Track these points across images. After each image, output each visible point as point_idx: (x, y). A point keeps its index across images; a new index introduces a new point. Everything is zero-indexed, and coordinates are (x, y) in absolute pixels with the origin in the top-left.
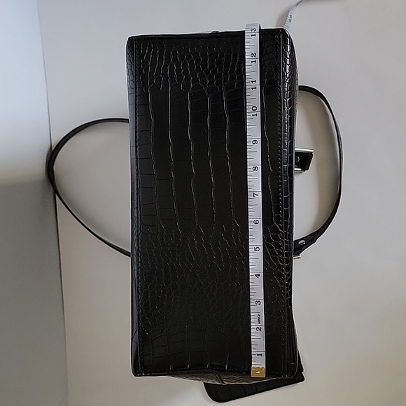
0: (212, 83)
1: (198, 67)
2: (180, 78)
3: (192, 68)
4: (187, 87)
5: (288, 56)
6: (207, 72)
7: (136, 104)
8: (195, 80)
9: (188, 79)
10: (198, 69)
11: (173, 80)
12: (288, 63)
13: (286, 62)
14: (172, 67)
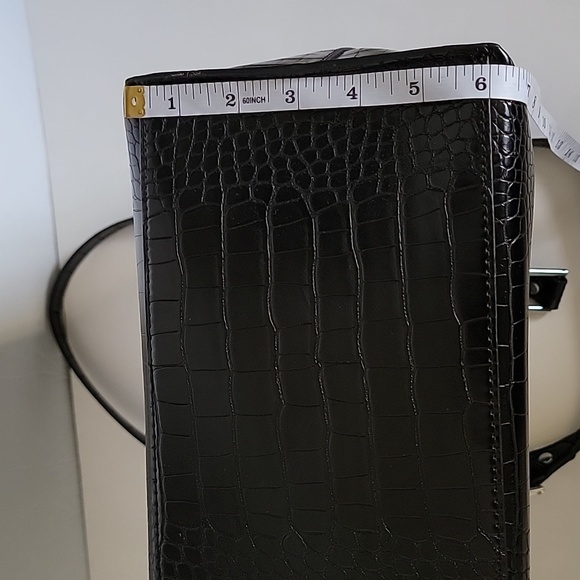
0: (321, 182)
1: (289, 146)
2: (247, 173)
3: (275, 147)
4: (264, 193)
5: (507, 113)
6: (311, 157)
7: (145, 238)
8: (283, 177)
9: (265, 174)
10: (290, 149)
11: (230, 178)
12: (506, 128)
13: (501, 127)
14: (227, 146)
